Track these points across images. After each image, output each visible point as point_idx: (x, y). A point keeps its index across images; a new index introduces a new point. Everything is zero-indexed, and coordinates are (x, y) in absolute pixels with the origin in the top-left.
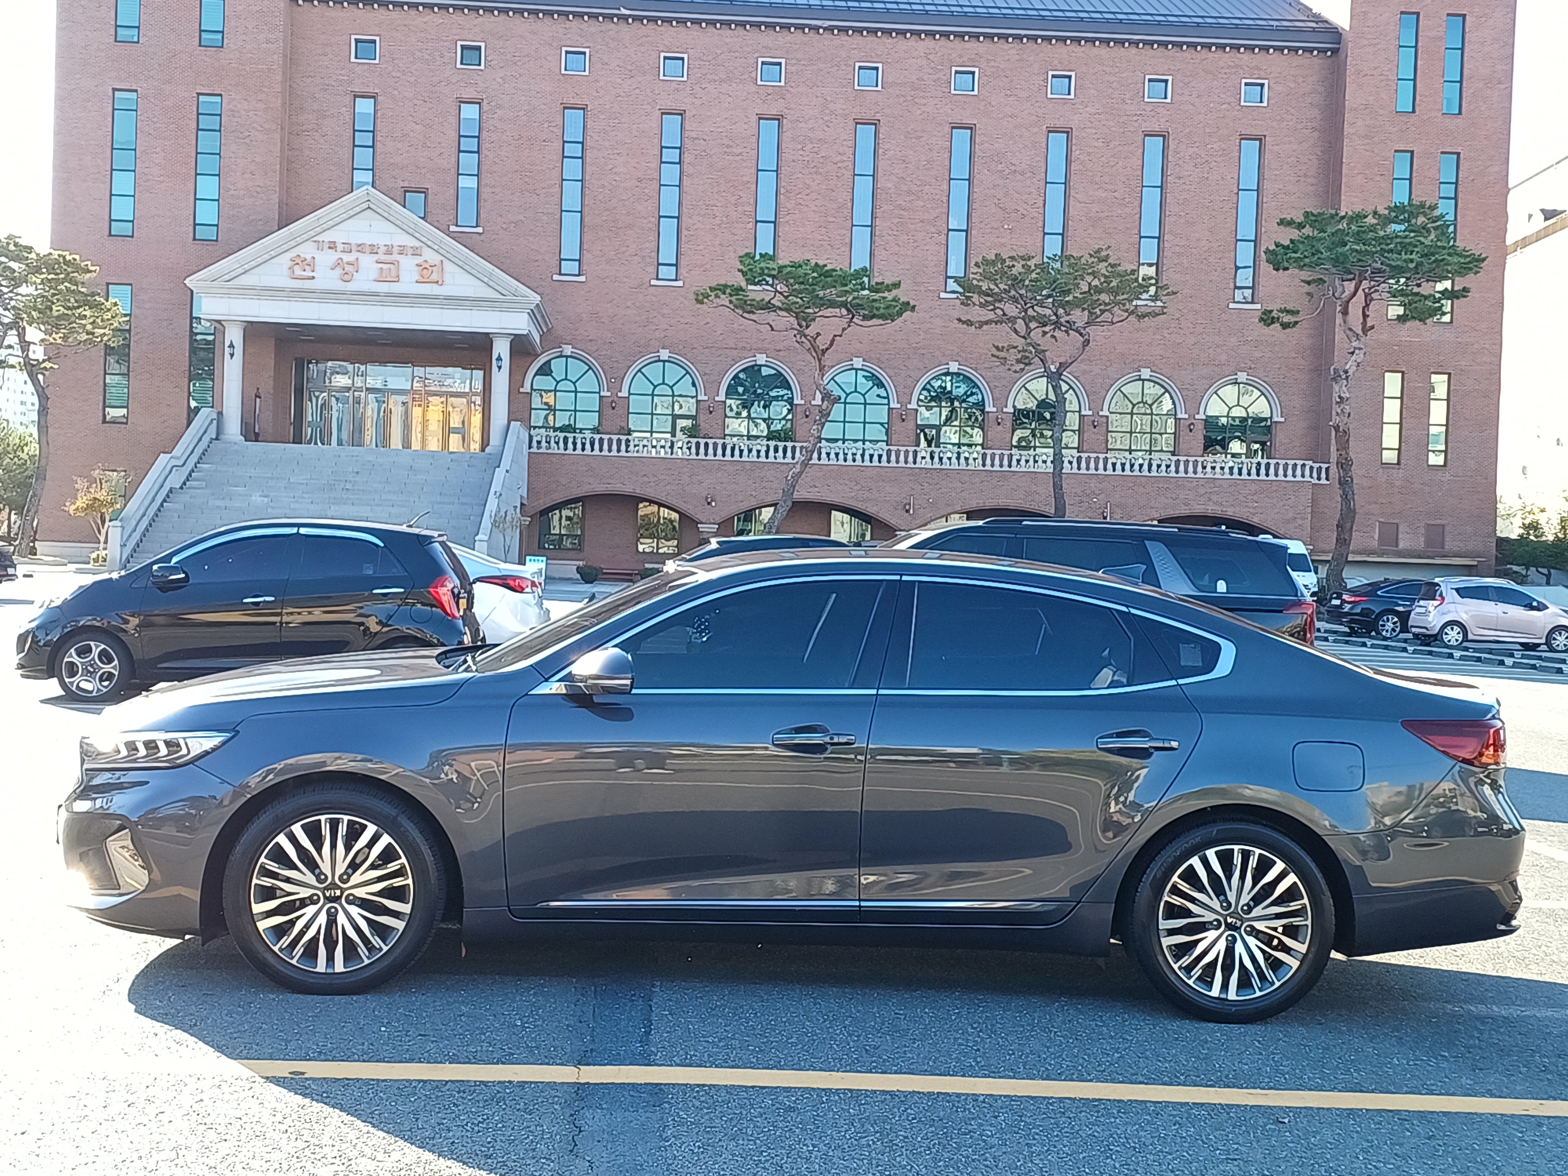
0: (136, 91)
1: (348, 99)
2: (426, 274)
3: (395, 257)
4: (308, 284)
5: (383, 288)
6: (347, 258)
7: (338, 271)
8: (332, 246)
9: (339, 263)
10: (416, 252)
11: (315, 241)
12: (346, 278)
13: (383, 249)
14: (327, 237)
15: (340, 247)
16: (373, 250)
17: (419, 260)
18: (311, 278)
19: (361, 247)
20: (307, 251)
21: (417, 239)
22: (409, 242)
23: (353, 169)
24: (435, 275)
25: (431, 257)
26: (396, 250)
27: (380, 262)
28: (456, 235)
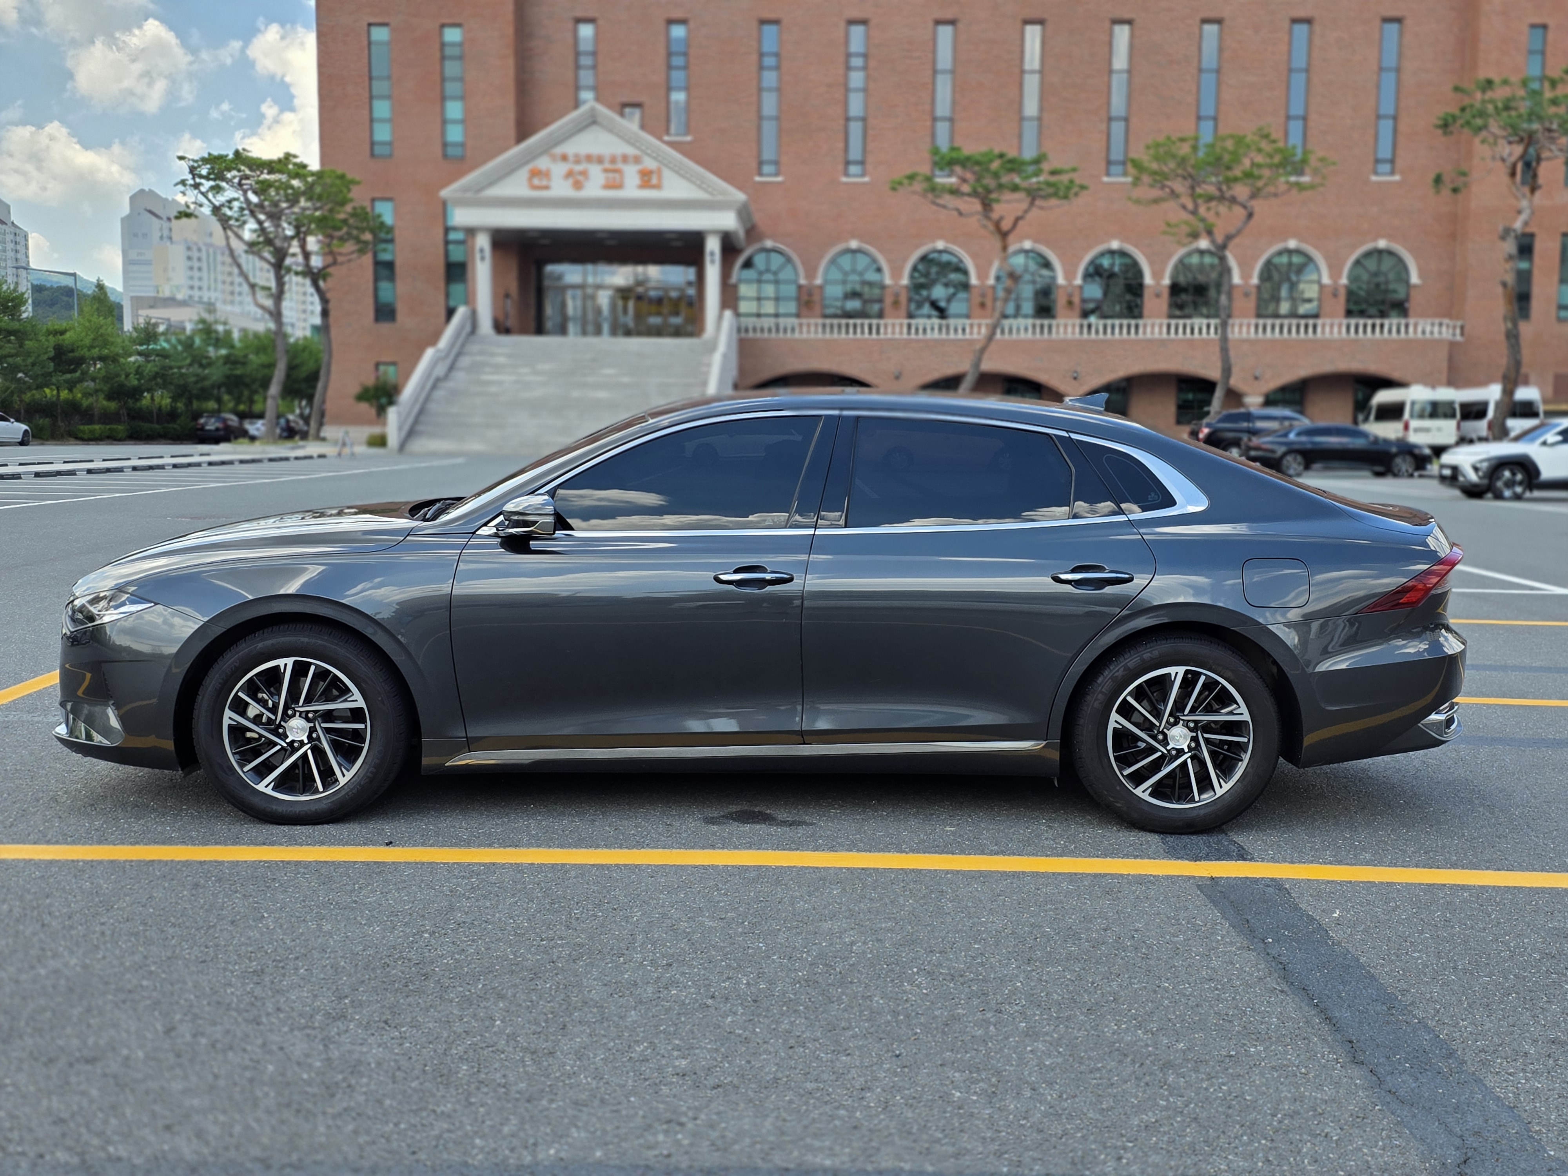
0: (388, 25)
1: (570, 25)
2: (647, 179)
3: (620, 165)
4: (544, 193)
5: (610, 194)
6: (578, 168)
7: (570, 181)
8: (564, 158)
9: (569, 174)
10: (637, 160)
11: (550, 155)
12: (578, 185)
13: (607, 159)
14: (559, 150)
15: (571, 158)
16: (600, 160)
17: (640, 167)
18: (547, 188)
19: (589, 158)
20: (543, 163)
21: (638, 148)
22: (630, 151)
23: (577, 88)
24: (654, 181)
25: (650, 164)
26: (619, 159)
27: (606, 171)
28: (669, 144)
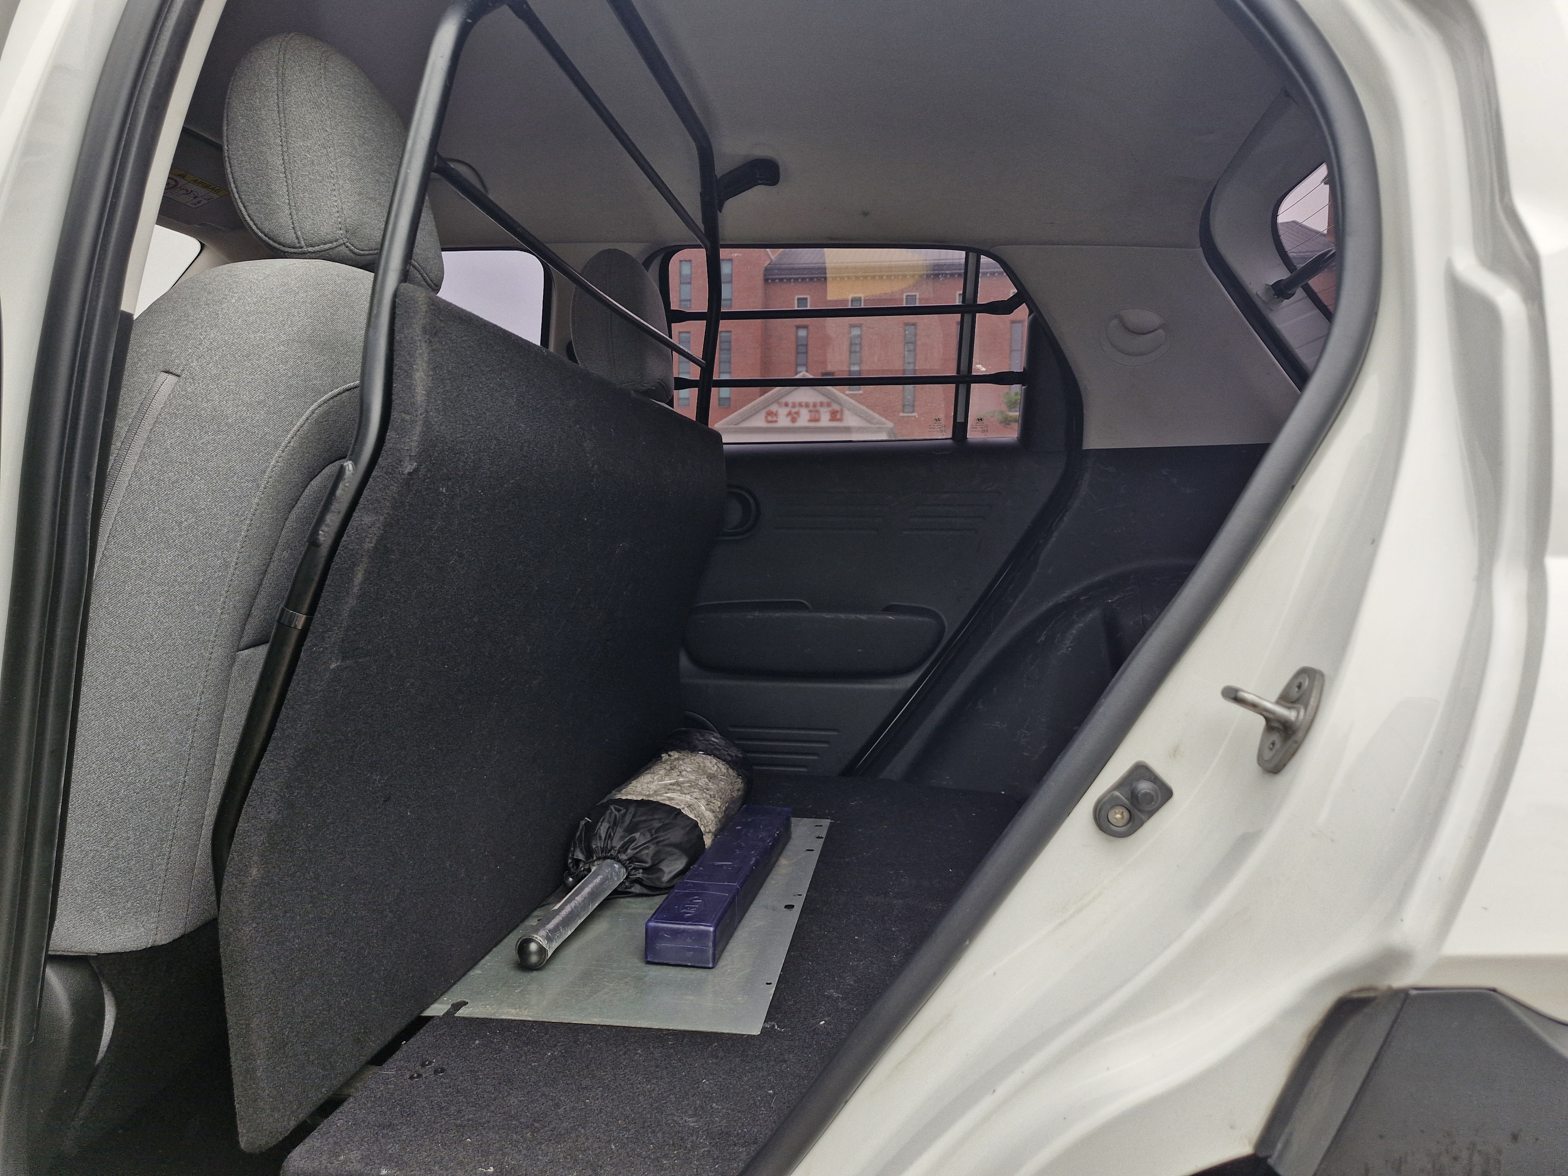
0: (689, 332)
1: (794, 329)
2: (834, 415)
4: (774, 425)
5: (813, 424)
6: (794, 410)
7: (789, 418)
8: (786, 405)
9: (789, 414)
10: (829, 405)
11: (778, 403)
12: (794, 420)
13: (811, 405)
14: (783, 400)
15: (790, 405)
16: (807, 405)
17: (830, 409)
18: (776, 422)
19: (800, 405)
20: (774, 408)
21: (829, 398)
22: (825, 400)
23: (797, 365)
24: (838, 416)
25: (836, 407)
26: (818, 404)
27: (810, 411)
28: (847, 395)
